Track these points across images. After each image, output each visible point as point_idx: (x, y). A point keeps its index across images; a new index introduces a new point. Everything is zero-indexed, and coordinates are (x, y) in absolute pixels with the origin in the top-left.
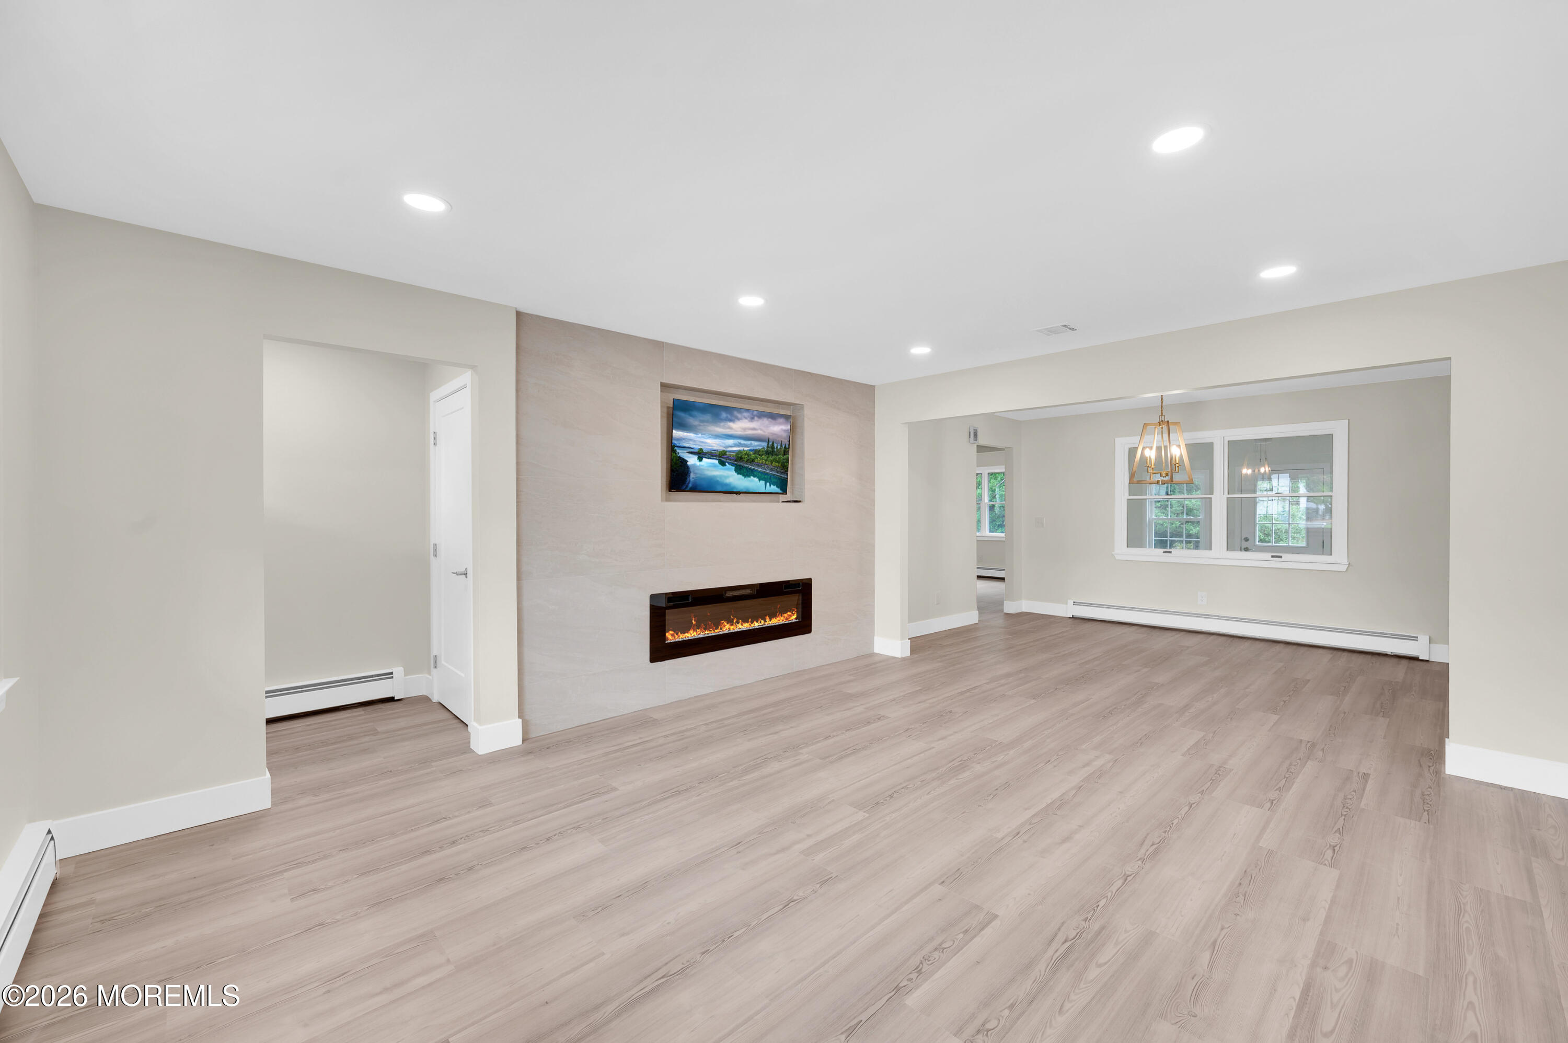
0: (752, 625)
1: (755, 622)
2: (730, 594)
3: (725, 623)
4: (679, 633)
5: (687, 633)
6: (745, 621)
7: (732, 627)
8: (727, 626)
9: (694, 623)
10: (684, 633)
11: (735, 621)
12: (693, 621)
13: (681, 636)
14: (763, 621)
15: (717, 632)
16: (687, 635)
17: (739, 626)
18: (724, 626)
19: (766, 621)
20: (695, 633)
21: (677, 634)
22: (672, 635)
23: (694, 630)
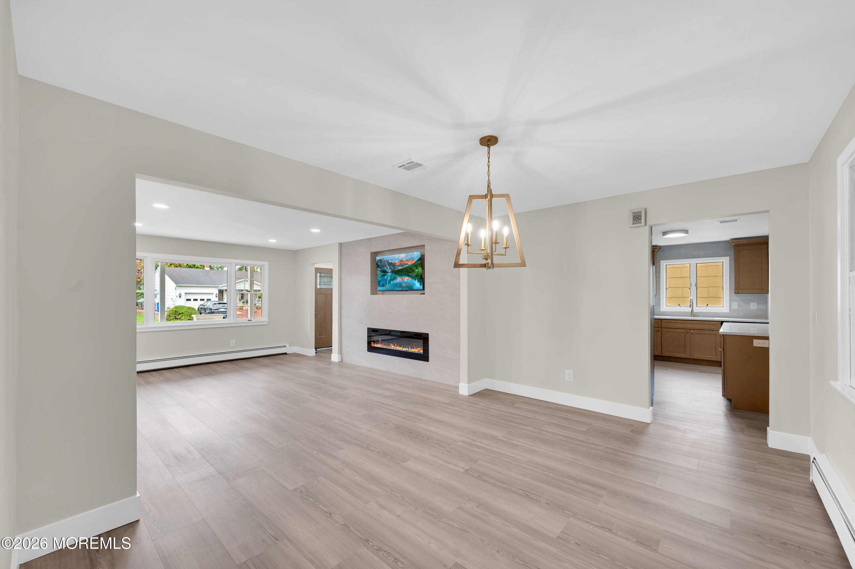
0: (403, 349)
1: (404, 348)
5: (378, 344)
7: (395, 347)
8: (393, 346)
9: (381, 341)
11: (396, 345)
13: (376, 345)
14: (408, 349)
15: (389, 348)
17: (398, 348)
18: (392, 346)
21: (374, 344)
23: (380, 344)
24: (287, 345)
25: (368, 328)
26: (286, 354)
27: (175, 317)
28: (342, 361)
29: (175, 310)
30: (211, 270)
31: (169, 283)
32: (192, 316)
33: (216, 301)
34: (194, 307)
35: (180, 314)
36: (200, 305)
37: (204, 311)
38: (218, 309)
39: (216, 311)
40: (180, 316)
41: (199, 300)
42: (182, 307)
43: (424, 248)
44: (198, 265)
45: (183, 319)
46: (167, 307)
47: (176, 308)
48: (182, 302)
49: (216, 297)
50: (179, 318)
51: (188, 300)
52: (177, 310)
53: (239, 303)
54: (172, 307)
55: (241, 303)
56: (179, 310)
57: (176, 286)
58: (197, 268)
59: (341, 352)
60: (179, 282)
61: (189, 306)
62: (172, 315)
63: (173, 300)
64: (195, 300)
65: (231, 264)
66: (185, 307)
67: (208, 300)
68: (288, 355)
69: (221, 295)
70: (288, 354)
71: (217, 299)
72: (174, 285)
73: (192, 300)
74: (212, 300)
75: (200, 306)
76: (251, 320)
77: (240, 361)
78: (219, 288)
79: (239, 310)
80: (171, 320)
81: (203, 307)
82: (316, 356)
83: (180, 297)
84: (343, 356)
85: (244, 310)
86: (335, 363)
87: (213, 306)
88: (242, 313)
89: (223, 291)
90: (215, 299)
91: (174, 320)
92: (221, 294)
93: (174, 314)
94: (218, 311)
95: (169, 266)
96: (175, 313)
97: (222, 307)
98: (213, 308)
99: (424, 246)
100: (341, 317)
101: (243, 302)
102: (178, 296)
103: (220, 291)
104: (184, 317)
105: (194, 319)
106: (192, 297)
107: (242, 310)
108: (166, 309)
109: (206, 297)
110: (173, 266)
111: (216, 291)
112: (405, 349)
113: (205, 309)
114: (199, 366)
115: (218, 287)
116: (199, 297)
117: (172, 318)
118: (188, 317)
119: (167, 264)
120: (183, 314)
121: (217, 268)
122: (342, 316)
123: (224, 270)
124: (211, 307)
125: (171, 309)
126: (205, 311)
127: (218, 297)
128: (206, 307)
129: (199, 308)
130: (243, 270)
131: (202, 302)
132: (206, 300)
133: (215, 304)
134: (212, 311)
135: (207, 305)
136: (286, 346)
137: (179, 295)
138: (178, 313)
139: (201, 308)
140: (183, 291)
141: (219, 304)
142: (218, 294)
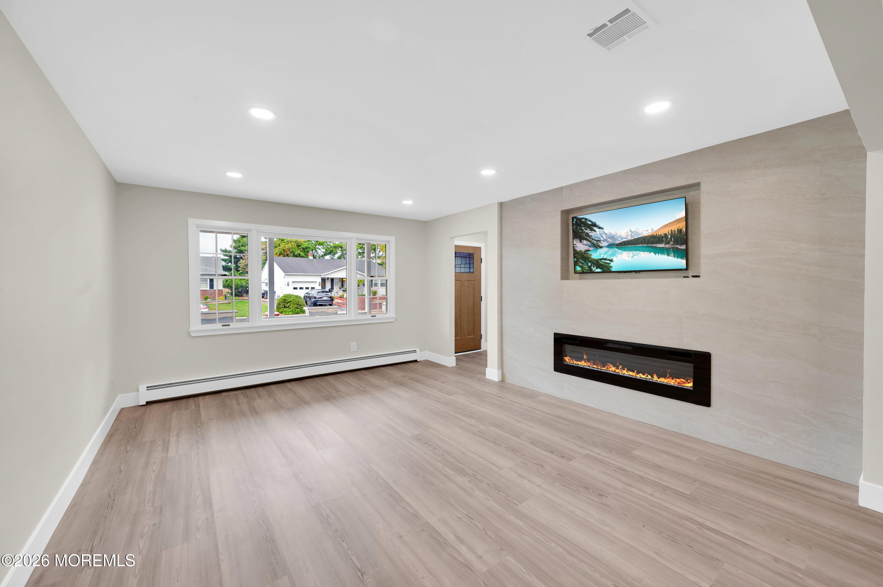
0: (638, 376)
1: (642, 375)
2: (610, 345)
3: (611, 365)
4: (574, 360)
5: (580, 362)
6: (629, 370)
7: (617, 371)
8: (613, 369)
9: (585, 357)
10: (578, 361)
11: (620, 367)
12: (584, 356)
13: (575, 362)
14: (650, 377)
15: (604, 369)
16: (580, 363)
17: (626, 373)
18: (610, 368)
19: (654, 378)
20: (585, 364)
21: (572, 360)
22: (569, 360)
23: (585, 362)
24: (418, 350)
25: (555, 334)
26: (416, 361)
27: (284, 305)
28: (503, 380)
29: (284, 298)
30: (314, 259)
31: (278, 271)
32: (304, 308)
33: (319, 290)
34: (301, 296)
35: (288, 302)
36: (305, 293)
37: (308, 300)
38: (321, 298)
39: (320, 299)
40: (288, 305)
41: (304, 288)
42: (290, 296)
43: (699, 189)
44: (303, 255)
45: (291, 307)
46: (277, 295)
47: (285, 296)
48: (290, 291)
49: (319, 285)
50: (287, 306)
51: (295, 288)
52: (286, 298)
53: (340, 291)
54: (281, 295)
55: (341, 291)
56: (287, 298)
57: (285, 275)
58: (302, 257)
59: (501, 365)
60: (287, 271)
61: (296, 295)
62: (281, 303)
63: (282, 288)
64: (301, 288)
65: (351, 239)
66: (293, 295)
67: (313, 288)
68: (418, 363)
69: (323, 284)
70: (418, 361)
71: (320, 288)
72: (283, 274)
73: (298, 288)
74: (315, 288)
75: (306, 295)
76: (375, 316)
77: (363, 371)
78: (322, 277)
79: (340, 298)
80: (281, 308)
81: (308, 295)
82: (458, 366)
83: (288, 285)
84: (505, 373)
85: (344, 299)
86: (490, 383)
87: (317, 294)
88: (343, 302)
89: (325, 279)
90: (318, 287)
91: (283, 308)
92: (324, 282)
93: (283, 303)
94: (322, 299)
95: (278, 256)
96: (284, 301)
97: (325, 296)
98: (317, 297)
99: (697, 185)
100: (501, 314)
101: (343, 290)
102: (287, 285)
103: (323, 279)
104: (292, 305)
105: (306, 312)
106: (298, 286)
107: (343, 299)
108: (276, 297)
109: (310, 286)
110: (282, 255)
111: (319, 280)
112: (644, 377)
113: (310, 297)
114: (315, 379)
115: (321, 275)
116: (304, 286)
117: (281, 306)
118: (296, 306)
119: (277, 254)
120: (291, 303)
121: (319, 257)
122: (503, 313)
123: (325, 258)
124: (315, 295)
125: (280, 297)
126: (310, 299)
127: (321, 285)
128: (311, 295)
129: (304, 297)
130: (341, 259)
131: (307, 291)
132: (310, 289)
133: (319, 292)
134: (317, 299)
135: (312, 294)
136: (416, 351)
137: (287, 283)
138: (287, 302)
139: (307, 297)
140: (291, 279)
141: (322, 292)
142: (321, 282)
